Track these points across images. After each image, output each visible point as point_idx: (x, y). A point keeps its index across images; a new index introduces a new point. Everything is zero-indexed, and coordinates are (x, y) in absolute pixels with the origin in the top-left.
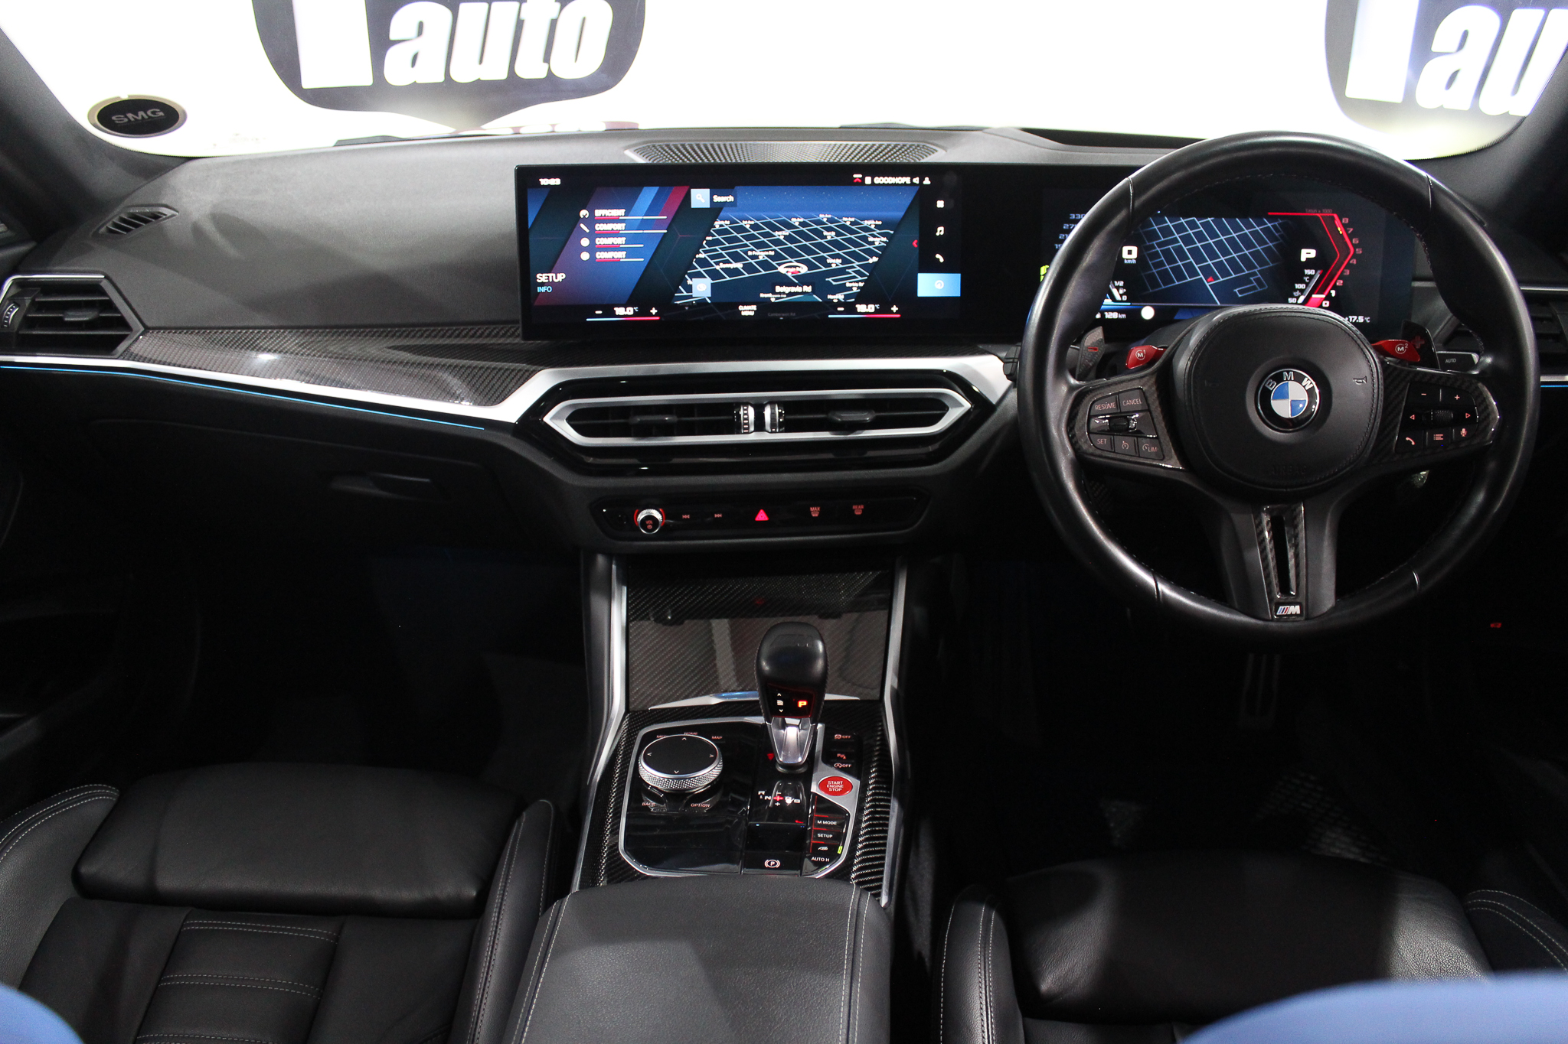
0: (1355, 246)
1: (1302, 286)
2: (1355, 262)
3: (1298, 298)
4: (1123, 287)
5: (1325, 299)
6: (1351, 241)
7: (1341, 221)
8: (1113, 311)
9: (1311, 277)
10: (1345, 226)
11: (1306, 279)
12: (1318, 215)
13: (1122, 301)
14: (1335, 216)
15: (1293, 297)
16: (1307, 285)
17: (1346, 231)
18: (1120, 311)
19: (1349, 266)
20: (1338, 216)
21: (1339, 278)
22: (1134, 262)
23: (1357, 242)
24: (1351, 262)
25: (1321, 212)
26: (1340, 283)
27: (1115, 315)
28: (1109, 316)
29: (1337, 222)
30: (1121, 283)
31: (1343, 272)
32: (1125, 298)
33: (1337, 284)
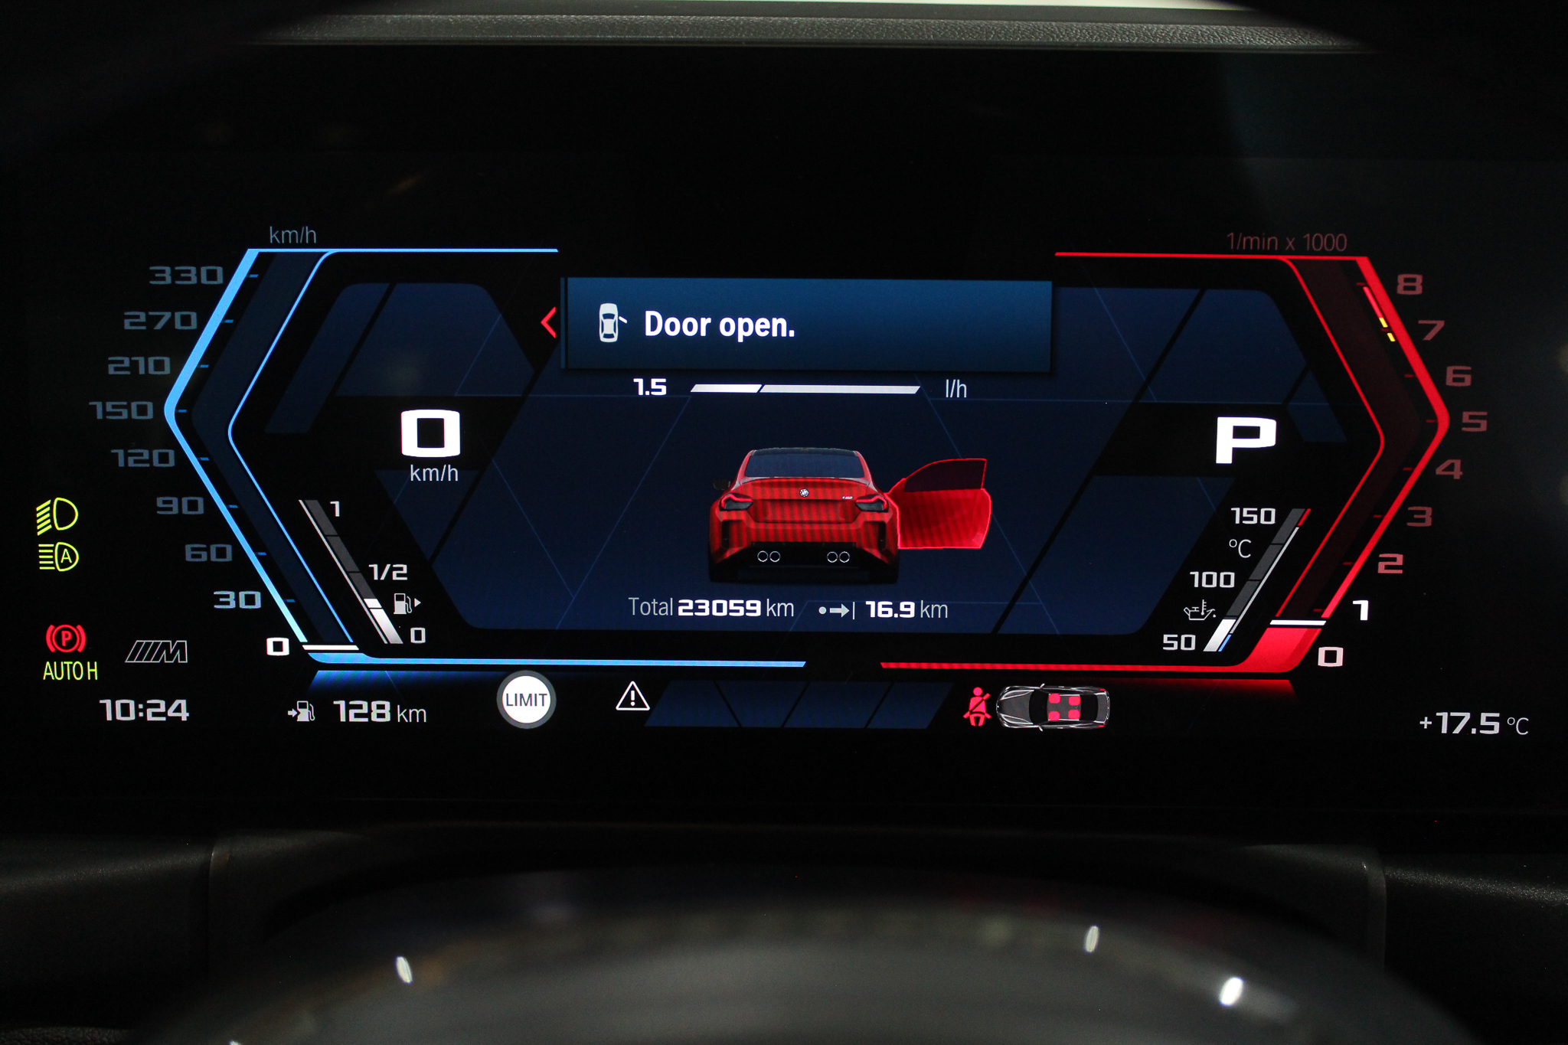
0: (1455, 400)
1: (1221, 580)
2: (1457, 474)
3: (1205, 631)
4: (408, 589)
5: (1325, 637)
6: (1438, 379)
7: (1390, 286)
8: (370, 691)
9: (1262, 537)
10: (1407, 310)
11: (1238, 545)
12: (1283, 258)
13: (406, 649)
14: (1364, 264)
15: (1181, 626)
16: (1244, 572)
17: (1416, 333)
18: (398, 693)
19: (1429, 489)
20: (1374, 263)
21: (1384, 545)
22: (452, 472)
23: (1468, 380)
24: (1439, 471)
25: (1300, 248)
26: (1392, 563)
27: (380, 712)
28: (348, 713)
29: (1374, 291)
30: (400, 572)
31: (1403, 515)
32: (419, 635)
33: (1381, 568)
